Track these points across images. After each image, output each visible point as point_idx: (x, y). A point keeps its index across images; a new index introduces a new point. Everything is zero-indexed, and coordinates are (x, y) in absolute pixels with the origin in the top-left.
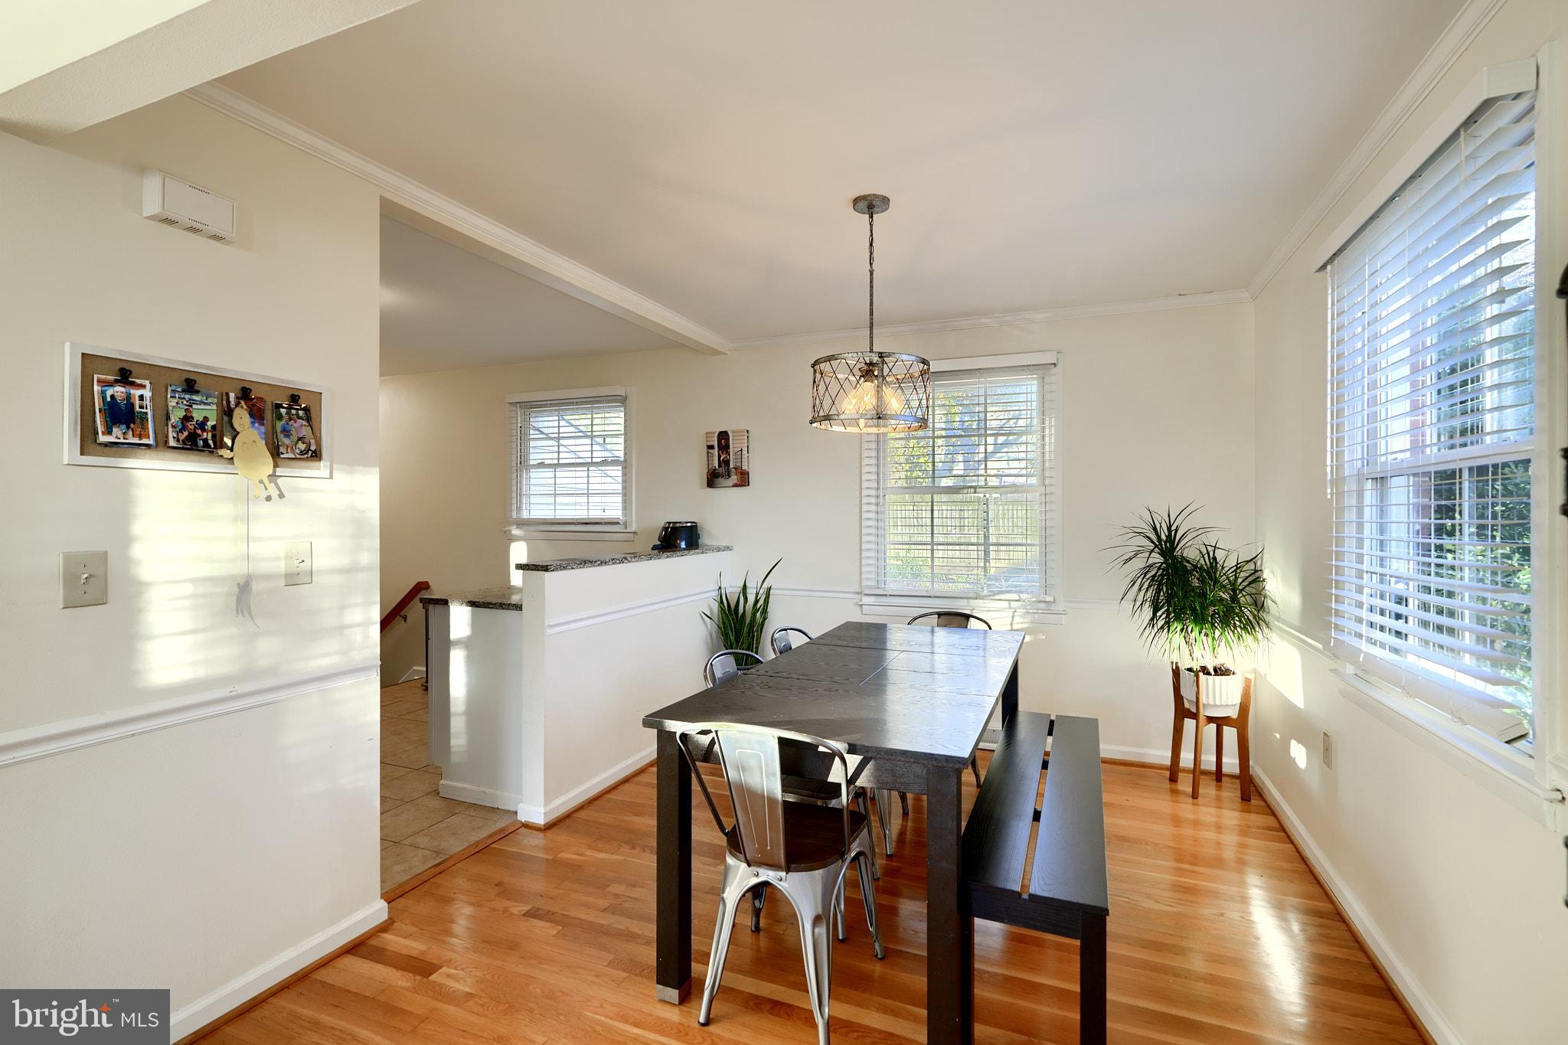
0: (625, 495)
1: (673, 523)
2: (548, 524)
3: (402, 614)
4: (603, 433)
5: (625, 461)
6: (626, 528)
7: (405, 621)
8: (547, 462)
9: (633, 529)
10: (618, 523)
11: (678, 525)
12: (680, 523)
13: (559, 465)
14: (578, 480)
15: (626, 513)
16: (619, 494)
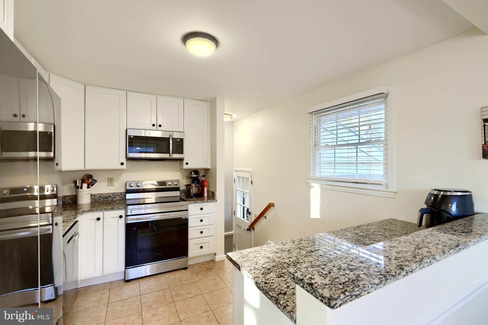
0: (386, 164)
1: (443, 191)
2: (330, 181)
3: (264, 215)
4: (369, 122)
5: (386, 140)
6: (387, 188)
7: (266, 219)
8: (330, 144)
9: (394, 190)
10: (381, 184)
11: (449, 194)
12: (450, 191)
13: (337, 145)
14: (350, 155)
15: (387, 177)
16: (381, 163)
